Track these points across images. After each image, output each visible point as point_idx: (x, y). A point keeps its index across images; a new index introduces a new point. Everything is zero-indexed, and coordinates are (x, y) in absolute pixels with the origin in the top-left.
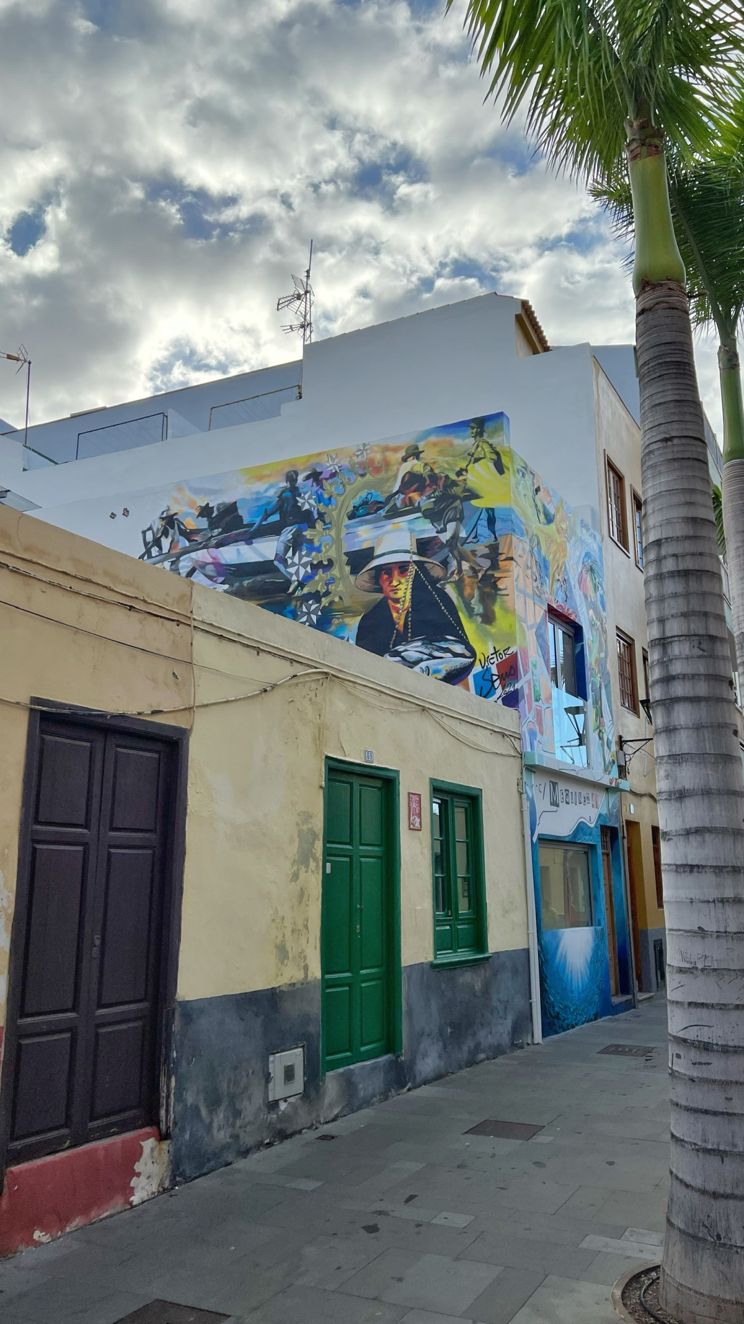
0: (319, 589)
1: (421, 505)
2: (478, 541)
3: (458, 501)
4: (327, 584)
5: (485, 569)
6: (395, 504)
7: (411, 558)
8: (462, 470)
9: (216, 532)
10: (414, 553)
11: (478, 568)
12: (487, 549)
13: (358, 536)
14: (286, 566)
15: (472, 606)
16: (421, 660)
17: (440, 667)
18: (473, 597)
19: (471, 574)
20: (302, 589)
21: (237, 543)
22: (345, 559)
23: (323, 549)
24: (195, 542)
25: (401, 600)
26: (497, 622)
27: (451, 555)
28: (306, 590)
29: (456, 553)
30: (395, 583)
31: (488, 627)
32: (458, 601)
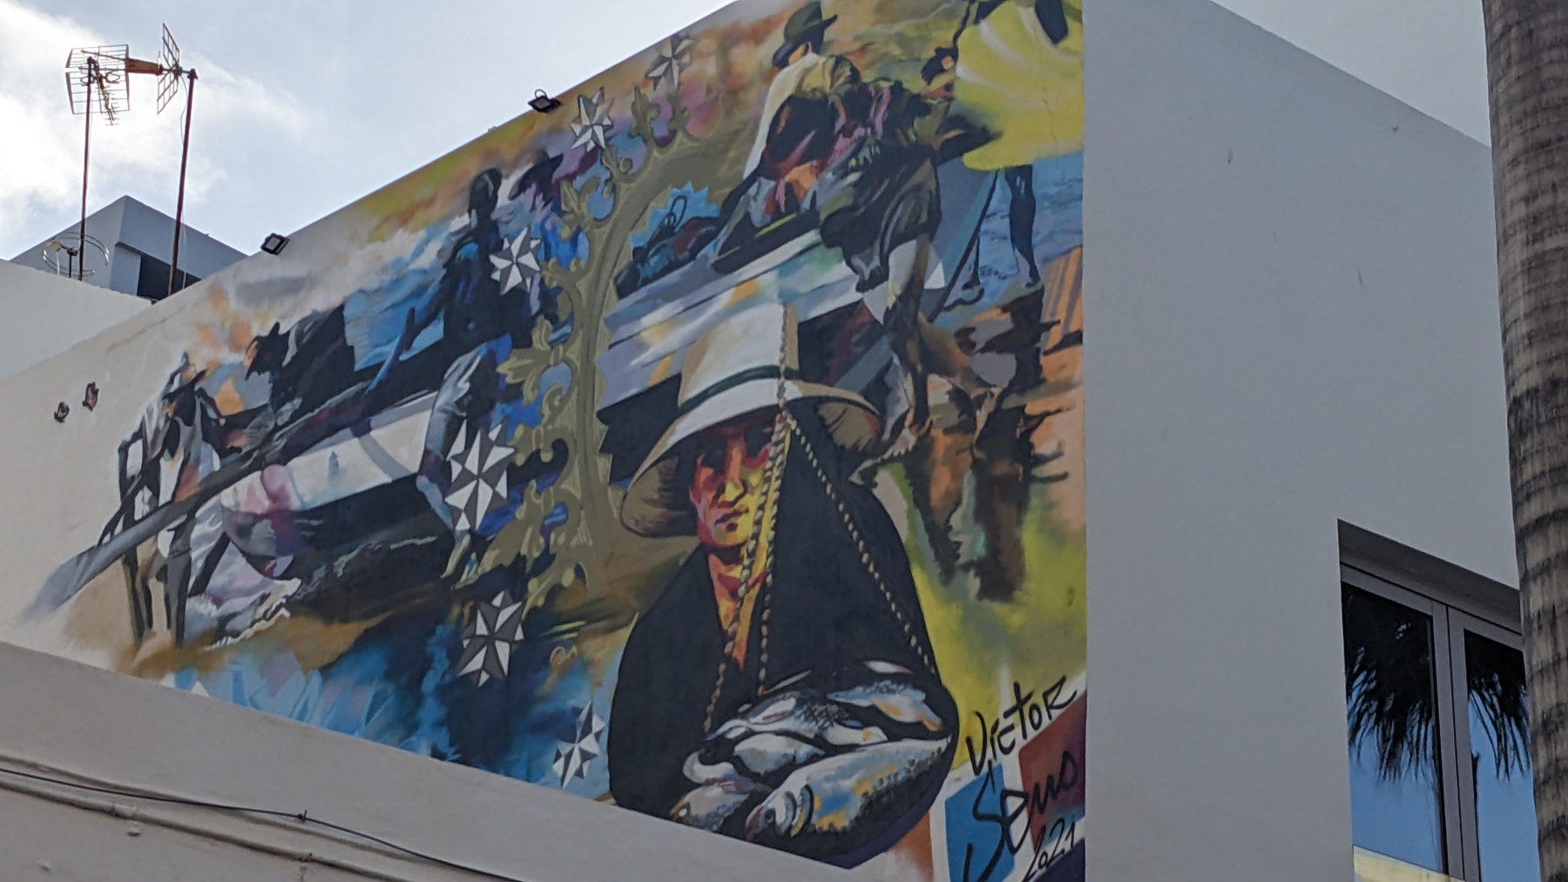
0: (524, 551)
1: (820, 201)
2: (982, 292)
3: (927, 164)
4: (545, 532)
5: (996, 391)
6: (747, 216)
7: (782, 389)
8: (941, 53)
9: (288, 409)
10: (790, 375)
11: (975, 393)
12: (1007, 316)
13: (642, 347)
14: (447, 487)
15: (954, 538)
16: (791, 765)
17: (847, 784)
18: (958, 504)
19: (953, 418)
20: (479, 559)
21: (335, 437)
22: (600, 429)
23: (546, 411)
24: (235, 456)
25: (744, 552)
26: (1030, 585)
27: (896, 361)
28: (489, 560)
29: (912, 348)
30: (731, 493)
31: (998, 608)
32: (913, 527)
